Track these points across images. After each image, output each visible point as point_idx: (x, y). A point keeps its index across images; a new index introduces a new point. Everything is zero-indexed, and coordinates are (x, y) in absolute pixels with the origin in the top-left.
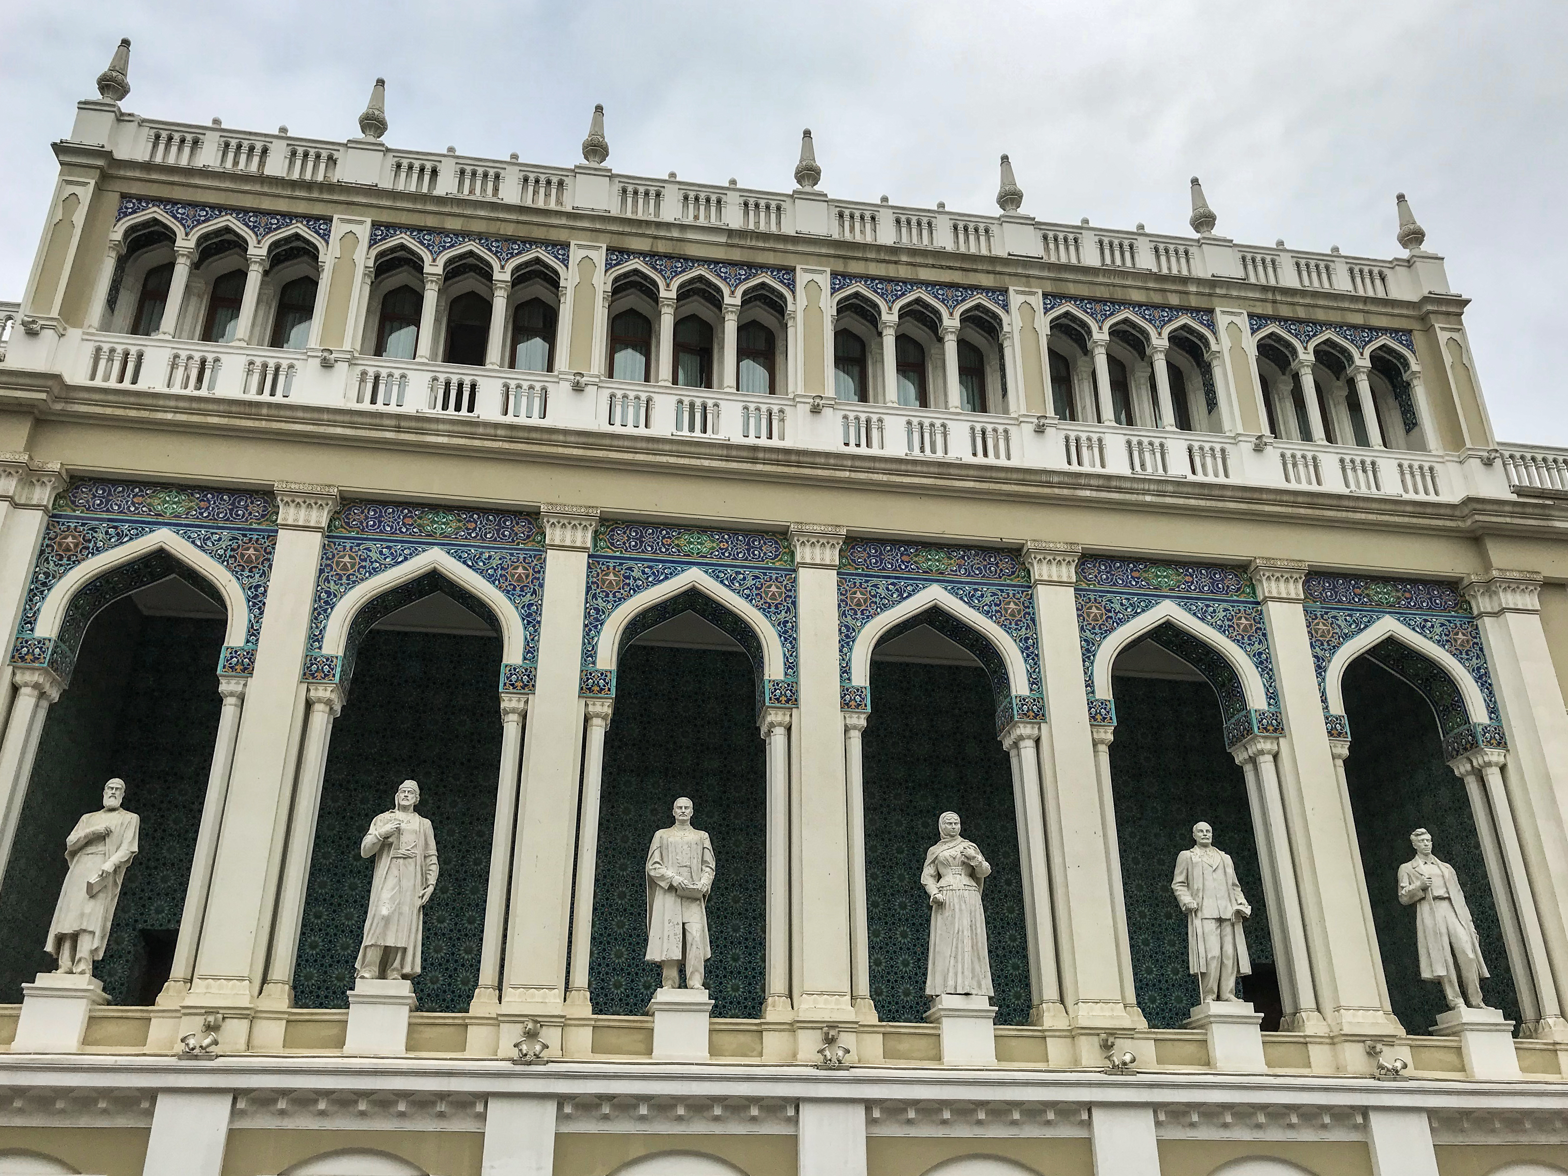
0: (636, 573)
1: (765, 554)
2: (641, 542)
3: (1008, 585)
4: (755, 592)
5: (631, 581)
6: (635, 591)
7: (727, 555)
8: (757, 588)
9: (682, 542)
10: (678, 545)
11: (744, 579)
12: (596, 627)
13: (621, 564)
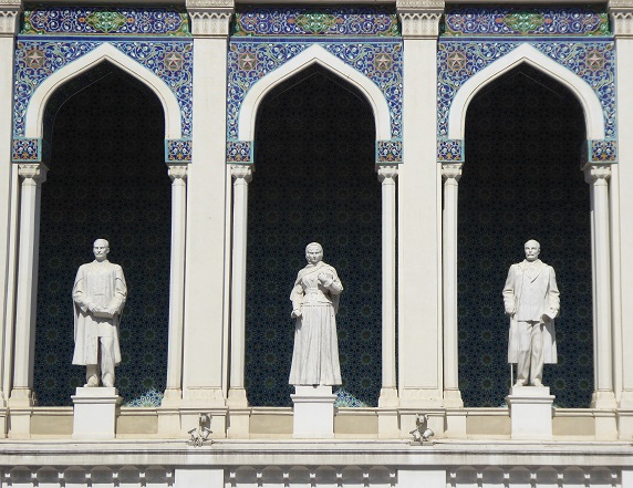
0: (56, 51)
1: (167, 26)
2: (60, 22)
3: (381, 40)
4: (158, 62)
5: (52, 59)
6: (56, 68)
7: (134, 29)
8: (160, 59)
9: (95, 20)
10: (91, 23)
11: (149, 50)
12: (24, 101)
13: (43, 44)
